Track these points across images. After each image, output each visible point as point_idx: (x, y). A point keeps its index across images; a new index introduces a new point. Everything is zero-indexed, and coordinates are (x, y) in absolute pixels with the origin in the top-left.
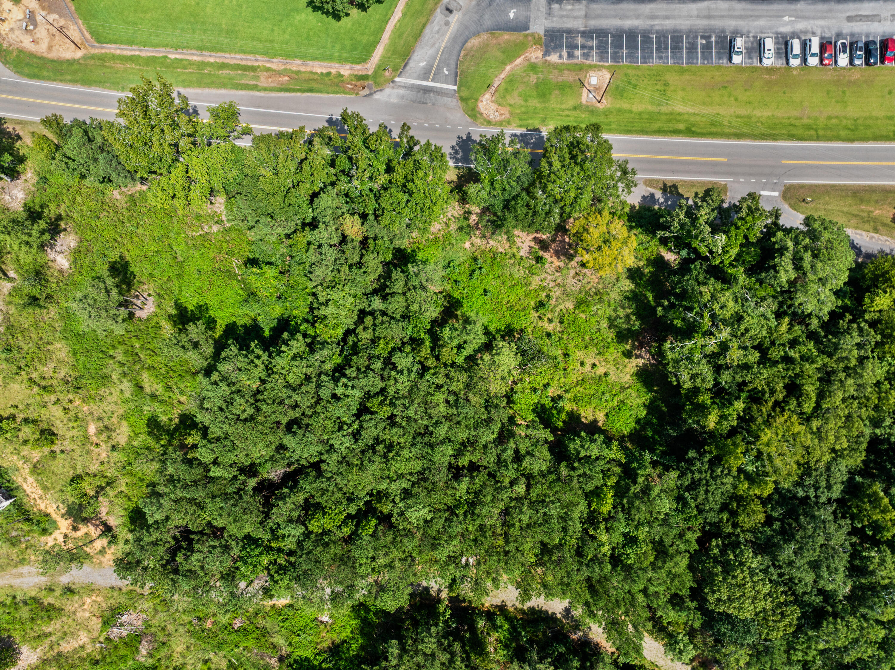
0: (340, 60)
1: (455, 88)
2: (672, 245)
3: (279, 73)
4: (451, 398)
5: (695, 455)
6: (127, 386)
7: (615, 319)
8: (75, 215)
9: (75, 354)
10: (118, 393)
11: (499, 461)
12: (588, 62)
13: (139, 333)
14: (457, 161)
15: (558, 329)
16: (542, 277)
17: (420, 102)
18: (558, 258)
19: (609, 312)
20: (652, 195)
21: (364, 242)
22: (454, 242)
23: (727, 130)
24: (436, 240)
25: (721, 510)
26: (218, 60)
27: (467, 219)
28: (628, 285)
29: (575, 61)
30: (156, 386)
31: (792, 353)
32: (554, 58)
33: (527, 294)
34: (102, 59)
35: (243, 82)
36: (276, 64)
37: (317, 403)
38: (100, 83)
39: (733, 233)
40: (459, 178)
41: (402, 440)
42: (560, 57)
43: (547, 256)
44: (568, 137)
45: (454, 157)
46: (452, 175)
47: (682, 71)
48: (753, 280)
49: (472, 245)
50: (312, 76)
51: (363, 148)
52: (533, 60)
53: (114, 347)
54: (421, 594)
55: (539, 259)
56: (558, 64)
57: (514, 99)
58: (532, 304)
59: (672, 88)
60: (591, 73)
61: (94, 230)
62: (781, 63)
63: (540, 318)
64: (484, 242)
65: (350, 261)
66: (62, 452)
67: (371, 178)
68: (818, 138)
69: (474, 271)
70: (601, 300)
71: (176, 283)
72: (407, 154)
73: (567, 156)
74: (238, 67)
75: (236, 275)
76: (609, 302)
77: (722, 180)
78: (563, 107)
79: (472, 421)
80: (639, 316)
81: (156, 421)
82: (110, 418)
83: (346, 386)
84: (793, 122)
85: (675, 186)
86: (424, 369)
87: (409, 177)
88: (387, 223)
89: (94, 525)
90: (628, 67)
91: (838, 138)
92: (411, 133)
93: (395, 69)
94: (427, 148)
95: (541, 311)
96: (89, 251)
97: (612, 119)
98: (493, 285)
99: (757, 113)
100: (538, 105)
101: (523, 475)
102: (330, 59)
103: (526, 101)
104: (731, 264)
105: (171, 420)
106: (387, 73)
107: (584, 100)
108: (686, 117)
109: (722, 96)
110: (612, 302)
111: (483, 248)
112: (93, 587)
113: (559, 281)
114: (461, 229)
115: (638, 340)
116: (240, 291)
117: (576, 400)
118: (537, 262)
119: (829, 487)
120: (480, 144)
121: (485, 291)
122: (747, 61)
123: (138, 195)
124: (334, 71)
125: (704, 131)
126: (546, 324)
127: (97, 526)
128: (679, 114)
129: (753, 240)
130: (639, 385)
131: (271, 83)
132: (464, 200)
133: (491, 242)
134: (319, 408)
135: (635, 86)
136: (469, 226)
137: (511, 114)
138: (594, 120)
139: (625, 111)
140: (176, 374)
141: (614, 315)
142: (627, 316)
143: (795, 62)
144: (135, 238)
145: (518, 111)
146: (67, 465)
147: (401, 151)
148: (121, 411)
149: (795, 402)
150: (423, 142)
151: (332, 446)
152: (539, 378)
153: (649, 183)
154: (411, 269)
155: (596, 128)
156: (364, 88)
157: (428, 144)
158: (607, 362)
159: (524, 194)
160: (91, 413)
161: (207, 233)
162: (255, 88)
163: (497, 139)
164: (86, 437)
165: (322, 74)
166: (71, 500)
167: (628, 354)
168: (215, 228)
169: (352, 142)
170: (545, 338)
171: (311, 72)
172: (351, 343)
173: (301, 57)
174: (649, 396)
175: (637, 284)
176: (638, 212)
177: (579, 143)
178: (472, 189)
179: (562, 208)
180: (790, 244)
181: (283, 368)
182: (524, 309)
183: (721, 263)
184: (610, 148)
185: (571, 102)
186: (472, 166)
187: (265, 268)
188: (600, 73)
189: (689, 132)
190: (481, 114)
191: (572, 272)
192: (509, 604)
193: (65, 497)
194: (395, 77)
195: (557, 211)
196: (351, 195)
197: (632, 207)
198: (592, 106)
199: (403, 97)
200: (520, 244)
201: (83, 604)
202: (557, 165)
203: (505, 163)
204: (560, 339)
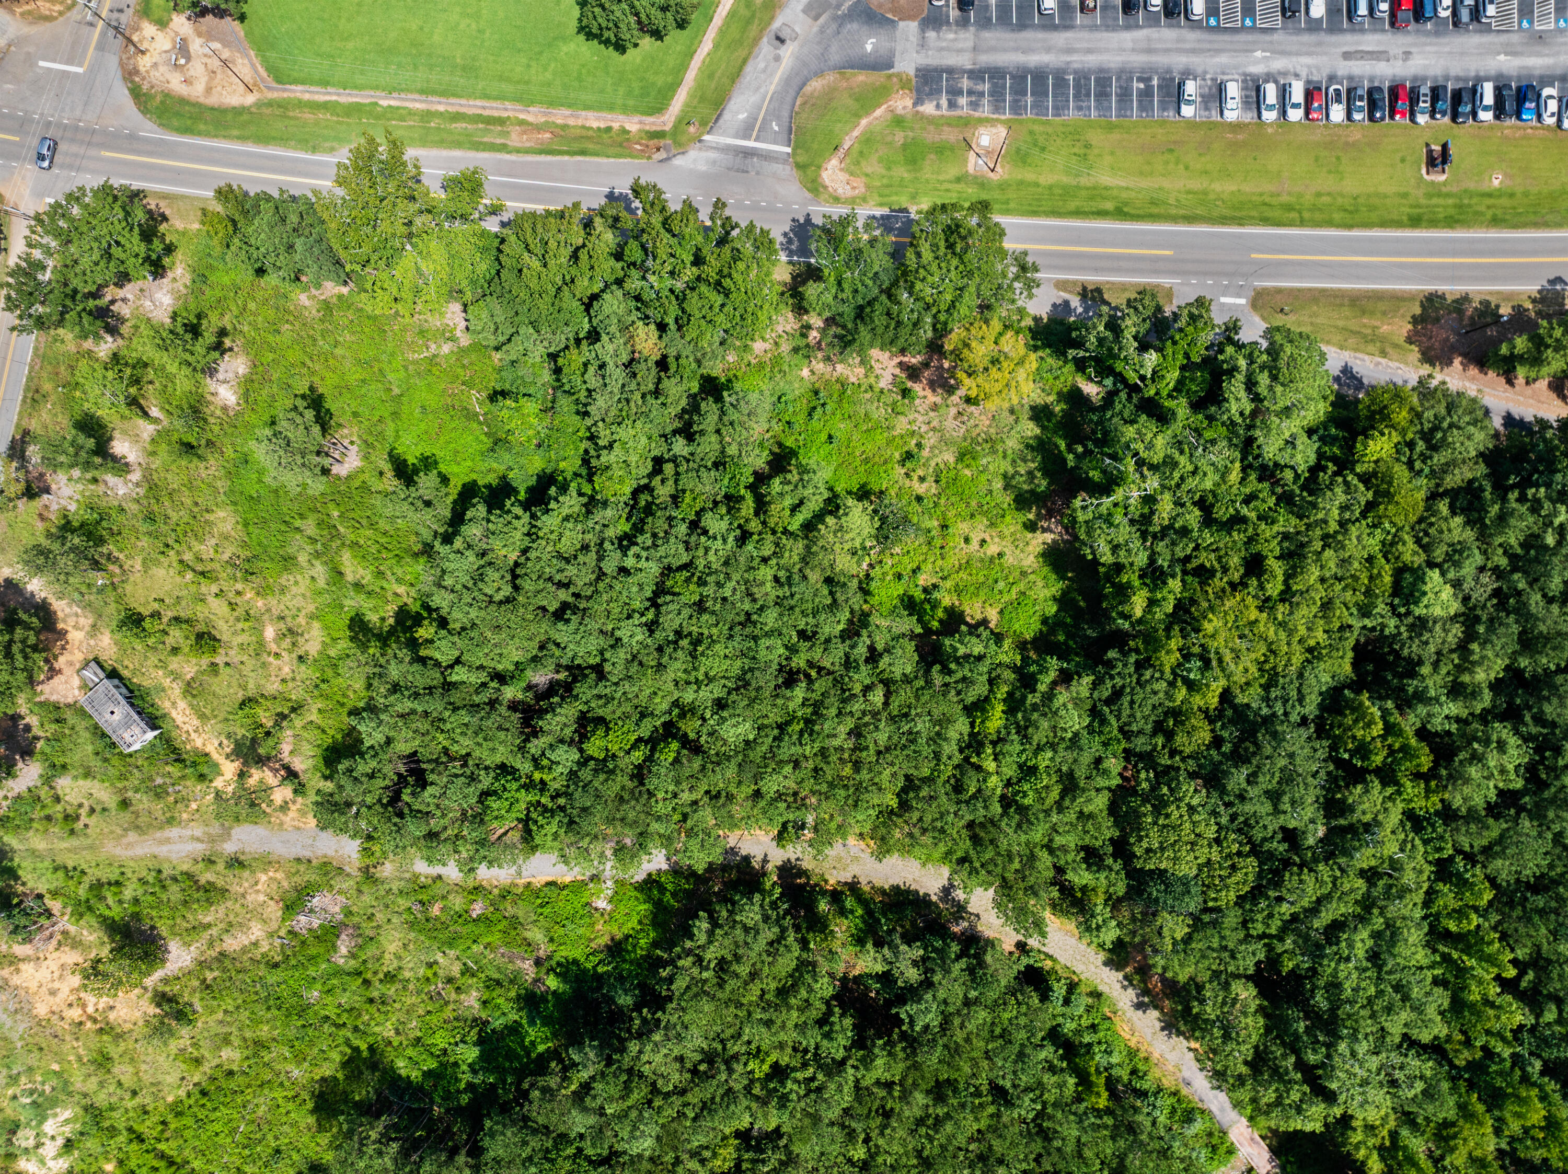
0: (626, 110)
1: (789, 150)
2: (1090, 371)
3: (538, 128)
4: (782, 574)
5: (1117, 656)
6: (320, 570)
7: (1013, 477)
8: (246, 328)
9: (246, 525)
10: (308, 581)
11: (848, 663)
12: (977, 114)
13: (338, 497)
14: (791, 253)
15: (933, 491)
16: (911, 417)
17: (738, 171)
18: (934, 391)
19: (1005, 466)
20: (1066, 303)
21: (662, 364)
22: (786, 368)
23: (1173, 211)
24: (761, 366)
25: (1154, 734)
26: (450, 109)
27: (804, 336)
28: (1031, 429)
29: (958, 113)
30: (361, 571)
31: (1245, 511)
32: (928, 108)
33: (889, 442)
34: (283, 105)
35: (485, 140)
36: (533, 115)
37: (598, 579)
38: (282, 140)
39: (1169, 350)
40: (794, 278)
41: (714, 631)
42: (938, 106)
43: (918, 388)
44: (944, 219)
45: (787, 248)
46: (782, 272)
47: (1111, 127)
48: (1200, 416)
49: (813, 372)
50: (584, 133)
51: (662, 231)
52: (900, 111)
53: (302, 516)
54: (738, 866)
55: (905, 393)
56: (934, 117)
57: (872, 166)
58: (897, 456)
59: (1096, 151)
60: (982, 130)
61: (272, 350)
62: (1249, 117)
63: (907, 475)
64: (829, 369)
65: (643, 388)
66: (227, 664)
67: (672, 273)
68: (1302, 223)
69: (814, 408)
70: (994, 452)
71: (391, 425)
72: (722, 242)
73: (942, 244)
74: (478, 119)
75: (476, 415)
76: (1004, 452)
77: (1165, 281)
78: (941, 178)
79: (810, 606)
80: (1046, 473)
81: (362, 621)
82: (294, 617)
83: (638, 556)
84: (1268, 199)
85: (1098, 290)
86: (744, 537)
87: (726, 271)
88: (694, 335)
89: (271, 769)
90: (1034, 121)
91: (1330, 224)
92: (727, 212)
93: (703, 123)
94: (750, 231)
95: (908, 465)
96: (266, 380)
97: (1011, 194)
98: (841, 428)
99: (1217, 186)
100: (906, 175)
101: (881, 681)
102: (611, 108)
103: (889, 169)
104: (1170, 396)
105: (383, 619)
106: (692, 129)
107: (971, 169)
108: (1115, 193)
109: (1167, 163)
110: (1009, 452)
111: (827, 377)
112: (271, 858)
113: (935, 423)
114: (796, 350)
115: (1045, 506)
116: (483, 437)
117: (958, 590)
118: (904, 397)
119: (1301, 700)
120: (824, 229)
121: (830, 437)
122: (1203, 113)
123: (335, 300)
124: (616, 126)
125: (1141, 212)
126: (916, 484)
127: (277, 770)
128: (1106, 188)
129: (1196, 359)
130: (1046, 570)
131: (526, 141)
132: (800, 309)
133: (839, 367)
134: (601, 586)
135: (1043, 149)
136: (808, 346)
137: (867, 187)
138: (984, 196)
139: (1029, 184)
140: (390, 555)
141: (1011, 471)
142: (1030, 473)
143: (1270, 116)
144: (331, 361)
145: (878, 184)
146: (235, 683)
147: (714, 236)
148: (311, 608)
149: (1255, 583)
150: (743, 225)
151: (619, 640)
152: (906, 559)
153: (1061, 285)
154: (727, 399)
155: (983, 207)
156: (658, 149)
157: (751, 226)
158: (1001, 536)
159: (884, 297)
160: (269, 610)
161: (434, 356)
162: (503, 148)
163: (845, 222)
164: (261, 643)
165: (599, 129)
166: (241, 732)
167: (1031, 527)
168: (446, 349)
169: (648, 223)
170: (914, 503)
171: (583, 127)
172: (643, 503)
173: (570, 106)
174: (1060, 585)
175: (1043, 428)
176: (1047, 326)
177: (958, 226)
178: (811, 290)
179: (935, 316)
180: (1242, 363)
181: (552, 532)
182: (885, 462)
183: (1157, 393)
184: (1002, 233)
185: (952, 171)
186: (813, 261)
187: (523, 401)
188: (994, 130)
189: (1120, 213)
190: (826, 187)
191: (953, 411)
192: (863, 881)
193: (231, 729)
194: (702, 134)
195: (929, 320)
196: (645, 297)
197: (1037, 319)
198: (983, 176)
199: (714, 162)
200: (879, 372)
201: (256, 883)
202: (927, 255)
203: (857, 255)
204: (936, 504)
